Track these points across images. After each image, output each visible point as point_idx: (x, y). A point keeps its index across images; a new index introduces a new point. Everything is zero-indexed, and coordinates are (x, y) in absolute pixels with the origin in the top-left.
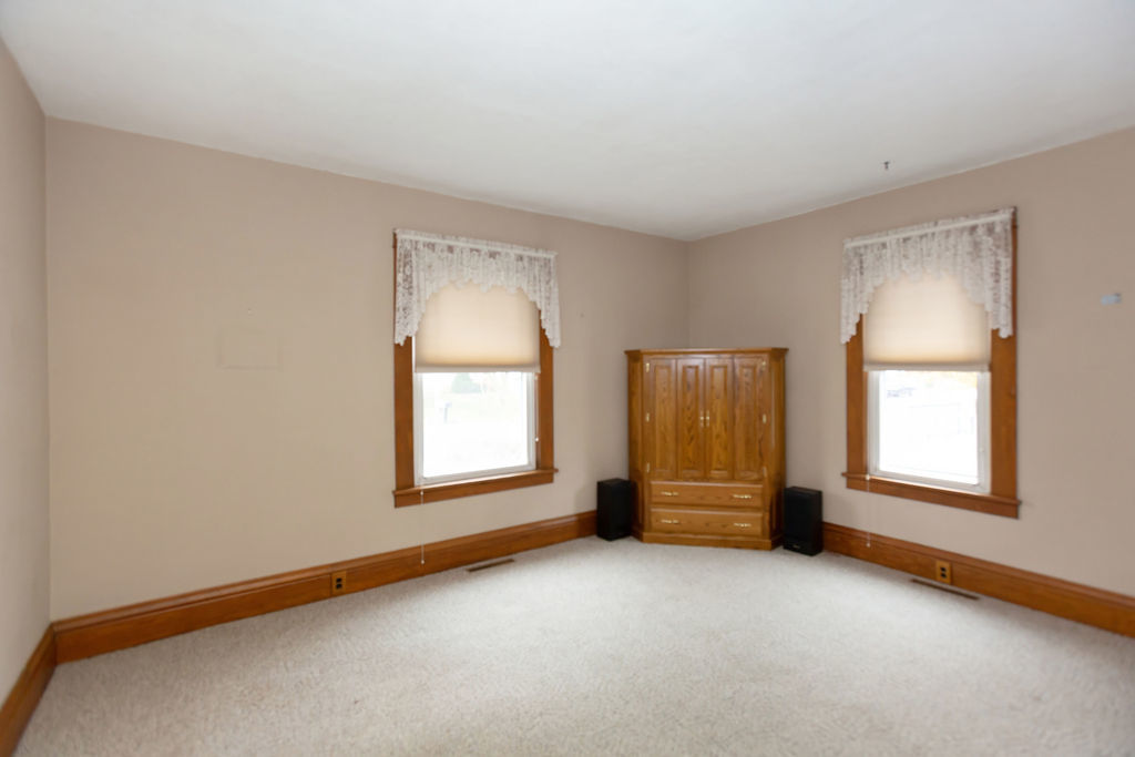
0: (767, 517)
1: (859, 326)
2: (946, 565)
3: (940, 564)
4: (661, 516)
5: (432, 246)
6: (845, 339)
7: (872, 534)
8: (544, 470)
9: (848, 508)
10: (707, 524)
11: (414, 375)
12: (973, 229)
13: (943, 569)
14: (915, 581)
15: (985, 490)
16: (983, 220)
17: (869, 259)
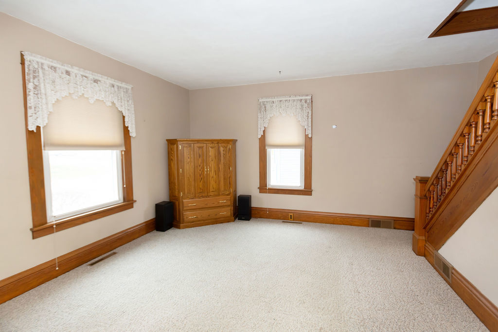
0: (232, 209)
1: (264, 131)
2: (292, 214)
3: (290, 214)
4: (189, 216)
5: (54, 69)
6: (260, 136)
7: (269, 209)
8: (128, 202)
9: (260, 201)
10: (209, 216)
11: (43, 151)
12: (301, 100)
13: (291, 216)
14: (283, 222)
15: (302, 188)
16: (304, 98)
17: (268, 106)
